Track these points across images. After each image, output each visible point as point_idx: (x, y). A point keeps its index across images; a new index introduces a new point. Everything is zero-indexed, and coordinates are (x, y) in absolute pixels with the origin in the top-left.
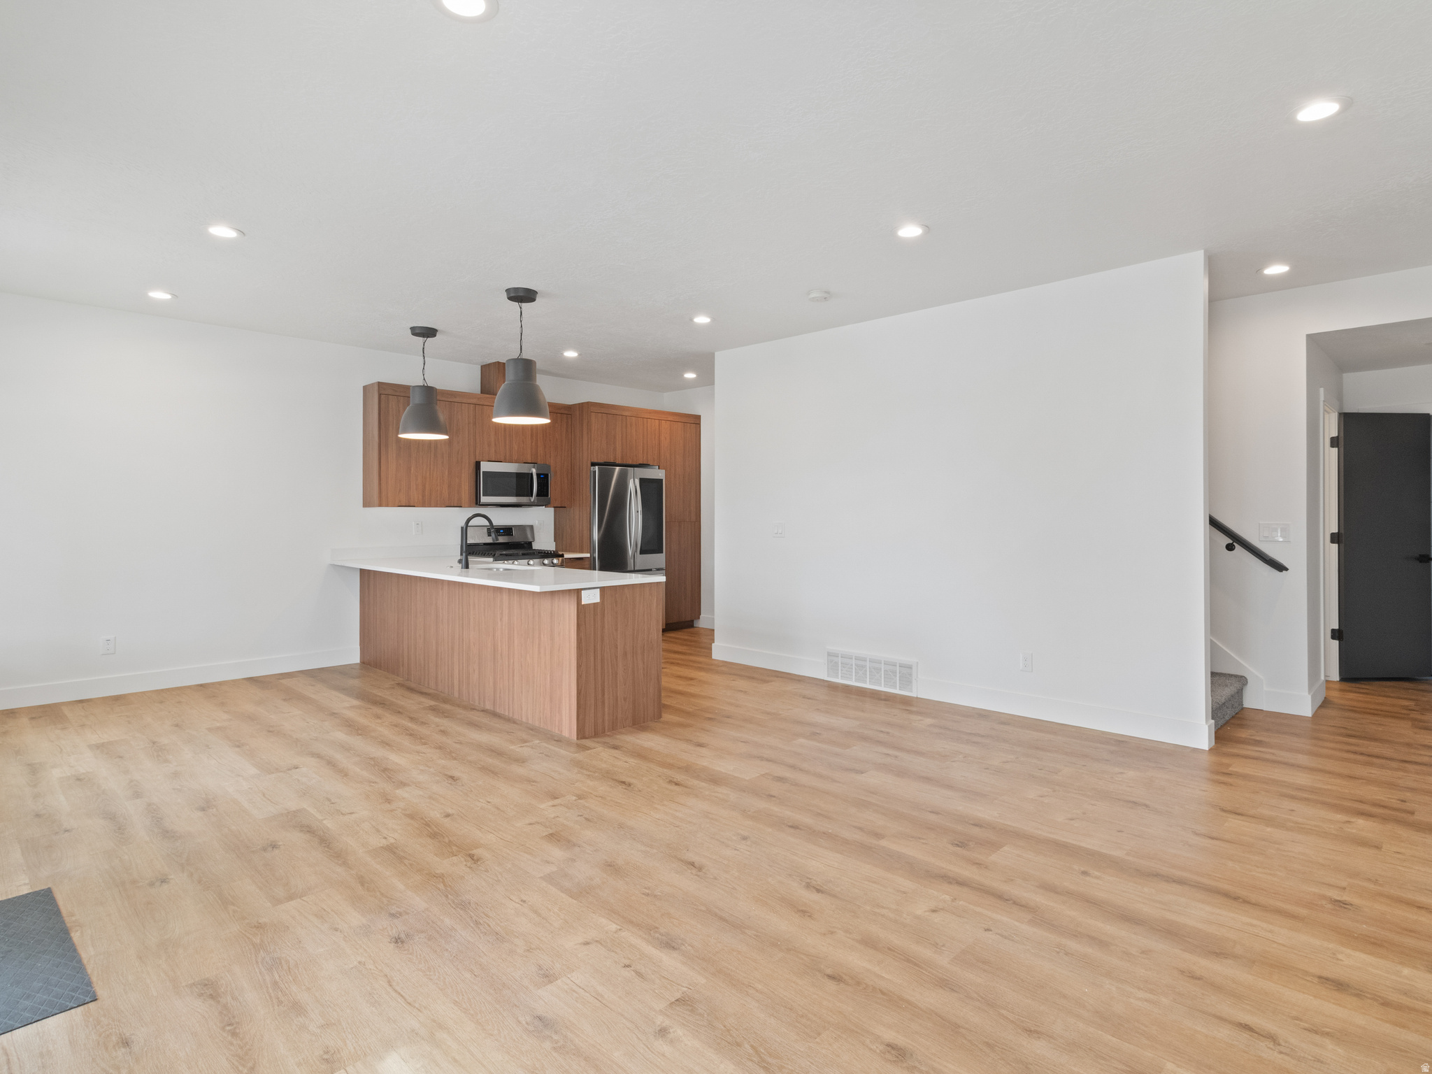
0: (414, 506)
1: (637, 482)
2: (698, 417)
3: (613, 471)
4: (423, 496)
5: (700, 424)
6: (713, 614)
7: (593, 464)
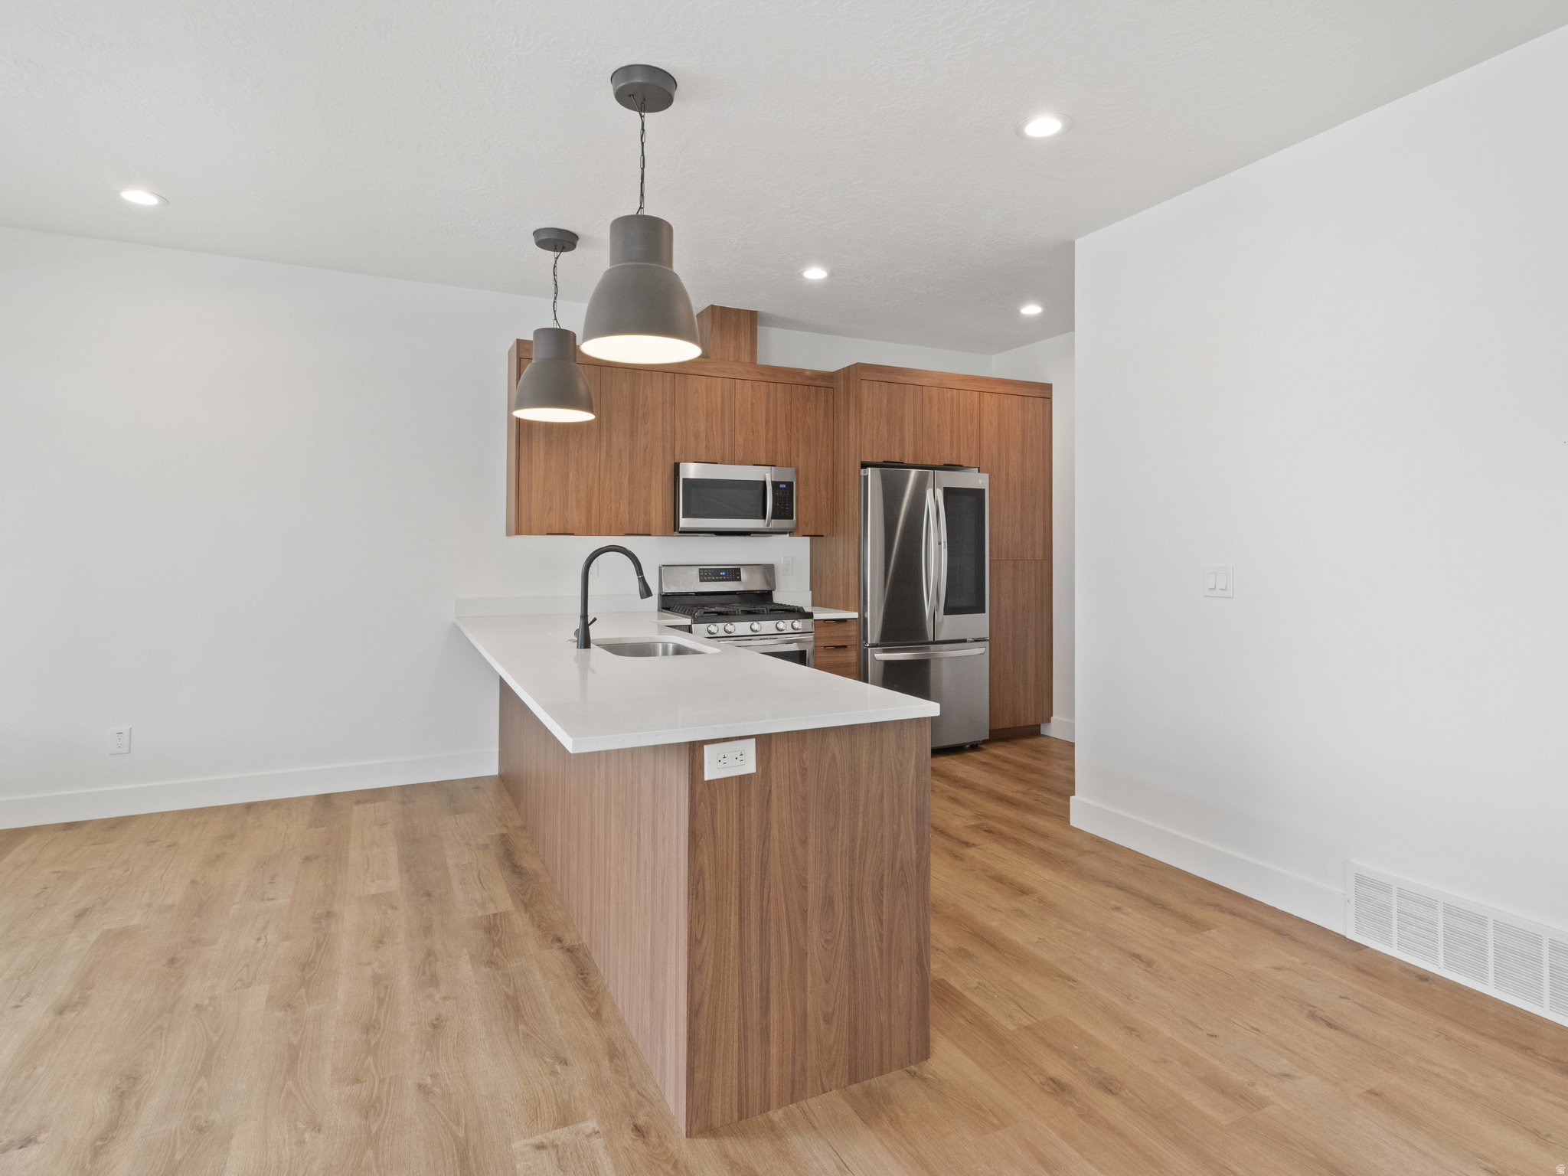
0: (573, 534)
1: (940, 494)
2: (1047, 388)
3: (907, 475)
4: (589, 518)
5: (1050, 398)
6: (1074, 719)
7: (864, 466)
